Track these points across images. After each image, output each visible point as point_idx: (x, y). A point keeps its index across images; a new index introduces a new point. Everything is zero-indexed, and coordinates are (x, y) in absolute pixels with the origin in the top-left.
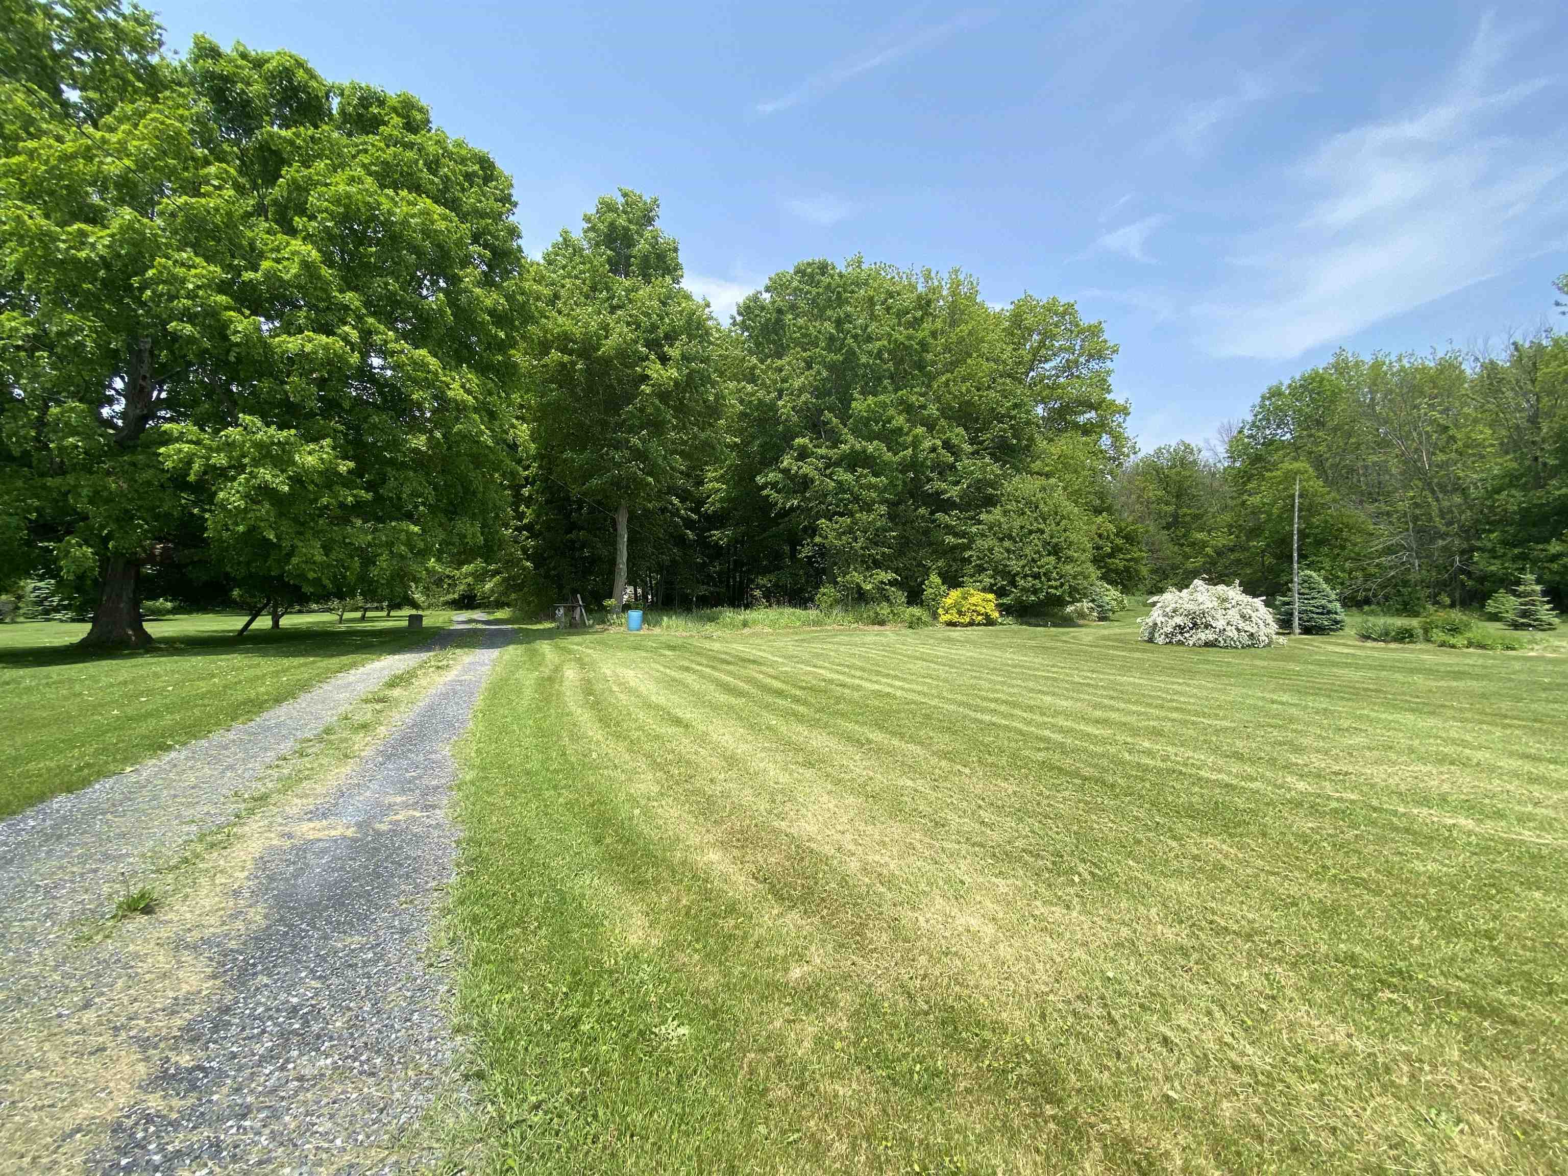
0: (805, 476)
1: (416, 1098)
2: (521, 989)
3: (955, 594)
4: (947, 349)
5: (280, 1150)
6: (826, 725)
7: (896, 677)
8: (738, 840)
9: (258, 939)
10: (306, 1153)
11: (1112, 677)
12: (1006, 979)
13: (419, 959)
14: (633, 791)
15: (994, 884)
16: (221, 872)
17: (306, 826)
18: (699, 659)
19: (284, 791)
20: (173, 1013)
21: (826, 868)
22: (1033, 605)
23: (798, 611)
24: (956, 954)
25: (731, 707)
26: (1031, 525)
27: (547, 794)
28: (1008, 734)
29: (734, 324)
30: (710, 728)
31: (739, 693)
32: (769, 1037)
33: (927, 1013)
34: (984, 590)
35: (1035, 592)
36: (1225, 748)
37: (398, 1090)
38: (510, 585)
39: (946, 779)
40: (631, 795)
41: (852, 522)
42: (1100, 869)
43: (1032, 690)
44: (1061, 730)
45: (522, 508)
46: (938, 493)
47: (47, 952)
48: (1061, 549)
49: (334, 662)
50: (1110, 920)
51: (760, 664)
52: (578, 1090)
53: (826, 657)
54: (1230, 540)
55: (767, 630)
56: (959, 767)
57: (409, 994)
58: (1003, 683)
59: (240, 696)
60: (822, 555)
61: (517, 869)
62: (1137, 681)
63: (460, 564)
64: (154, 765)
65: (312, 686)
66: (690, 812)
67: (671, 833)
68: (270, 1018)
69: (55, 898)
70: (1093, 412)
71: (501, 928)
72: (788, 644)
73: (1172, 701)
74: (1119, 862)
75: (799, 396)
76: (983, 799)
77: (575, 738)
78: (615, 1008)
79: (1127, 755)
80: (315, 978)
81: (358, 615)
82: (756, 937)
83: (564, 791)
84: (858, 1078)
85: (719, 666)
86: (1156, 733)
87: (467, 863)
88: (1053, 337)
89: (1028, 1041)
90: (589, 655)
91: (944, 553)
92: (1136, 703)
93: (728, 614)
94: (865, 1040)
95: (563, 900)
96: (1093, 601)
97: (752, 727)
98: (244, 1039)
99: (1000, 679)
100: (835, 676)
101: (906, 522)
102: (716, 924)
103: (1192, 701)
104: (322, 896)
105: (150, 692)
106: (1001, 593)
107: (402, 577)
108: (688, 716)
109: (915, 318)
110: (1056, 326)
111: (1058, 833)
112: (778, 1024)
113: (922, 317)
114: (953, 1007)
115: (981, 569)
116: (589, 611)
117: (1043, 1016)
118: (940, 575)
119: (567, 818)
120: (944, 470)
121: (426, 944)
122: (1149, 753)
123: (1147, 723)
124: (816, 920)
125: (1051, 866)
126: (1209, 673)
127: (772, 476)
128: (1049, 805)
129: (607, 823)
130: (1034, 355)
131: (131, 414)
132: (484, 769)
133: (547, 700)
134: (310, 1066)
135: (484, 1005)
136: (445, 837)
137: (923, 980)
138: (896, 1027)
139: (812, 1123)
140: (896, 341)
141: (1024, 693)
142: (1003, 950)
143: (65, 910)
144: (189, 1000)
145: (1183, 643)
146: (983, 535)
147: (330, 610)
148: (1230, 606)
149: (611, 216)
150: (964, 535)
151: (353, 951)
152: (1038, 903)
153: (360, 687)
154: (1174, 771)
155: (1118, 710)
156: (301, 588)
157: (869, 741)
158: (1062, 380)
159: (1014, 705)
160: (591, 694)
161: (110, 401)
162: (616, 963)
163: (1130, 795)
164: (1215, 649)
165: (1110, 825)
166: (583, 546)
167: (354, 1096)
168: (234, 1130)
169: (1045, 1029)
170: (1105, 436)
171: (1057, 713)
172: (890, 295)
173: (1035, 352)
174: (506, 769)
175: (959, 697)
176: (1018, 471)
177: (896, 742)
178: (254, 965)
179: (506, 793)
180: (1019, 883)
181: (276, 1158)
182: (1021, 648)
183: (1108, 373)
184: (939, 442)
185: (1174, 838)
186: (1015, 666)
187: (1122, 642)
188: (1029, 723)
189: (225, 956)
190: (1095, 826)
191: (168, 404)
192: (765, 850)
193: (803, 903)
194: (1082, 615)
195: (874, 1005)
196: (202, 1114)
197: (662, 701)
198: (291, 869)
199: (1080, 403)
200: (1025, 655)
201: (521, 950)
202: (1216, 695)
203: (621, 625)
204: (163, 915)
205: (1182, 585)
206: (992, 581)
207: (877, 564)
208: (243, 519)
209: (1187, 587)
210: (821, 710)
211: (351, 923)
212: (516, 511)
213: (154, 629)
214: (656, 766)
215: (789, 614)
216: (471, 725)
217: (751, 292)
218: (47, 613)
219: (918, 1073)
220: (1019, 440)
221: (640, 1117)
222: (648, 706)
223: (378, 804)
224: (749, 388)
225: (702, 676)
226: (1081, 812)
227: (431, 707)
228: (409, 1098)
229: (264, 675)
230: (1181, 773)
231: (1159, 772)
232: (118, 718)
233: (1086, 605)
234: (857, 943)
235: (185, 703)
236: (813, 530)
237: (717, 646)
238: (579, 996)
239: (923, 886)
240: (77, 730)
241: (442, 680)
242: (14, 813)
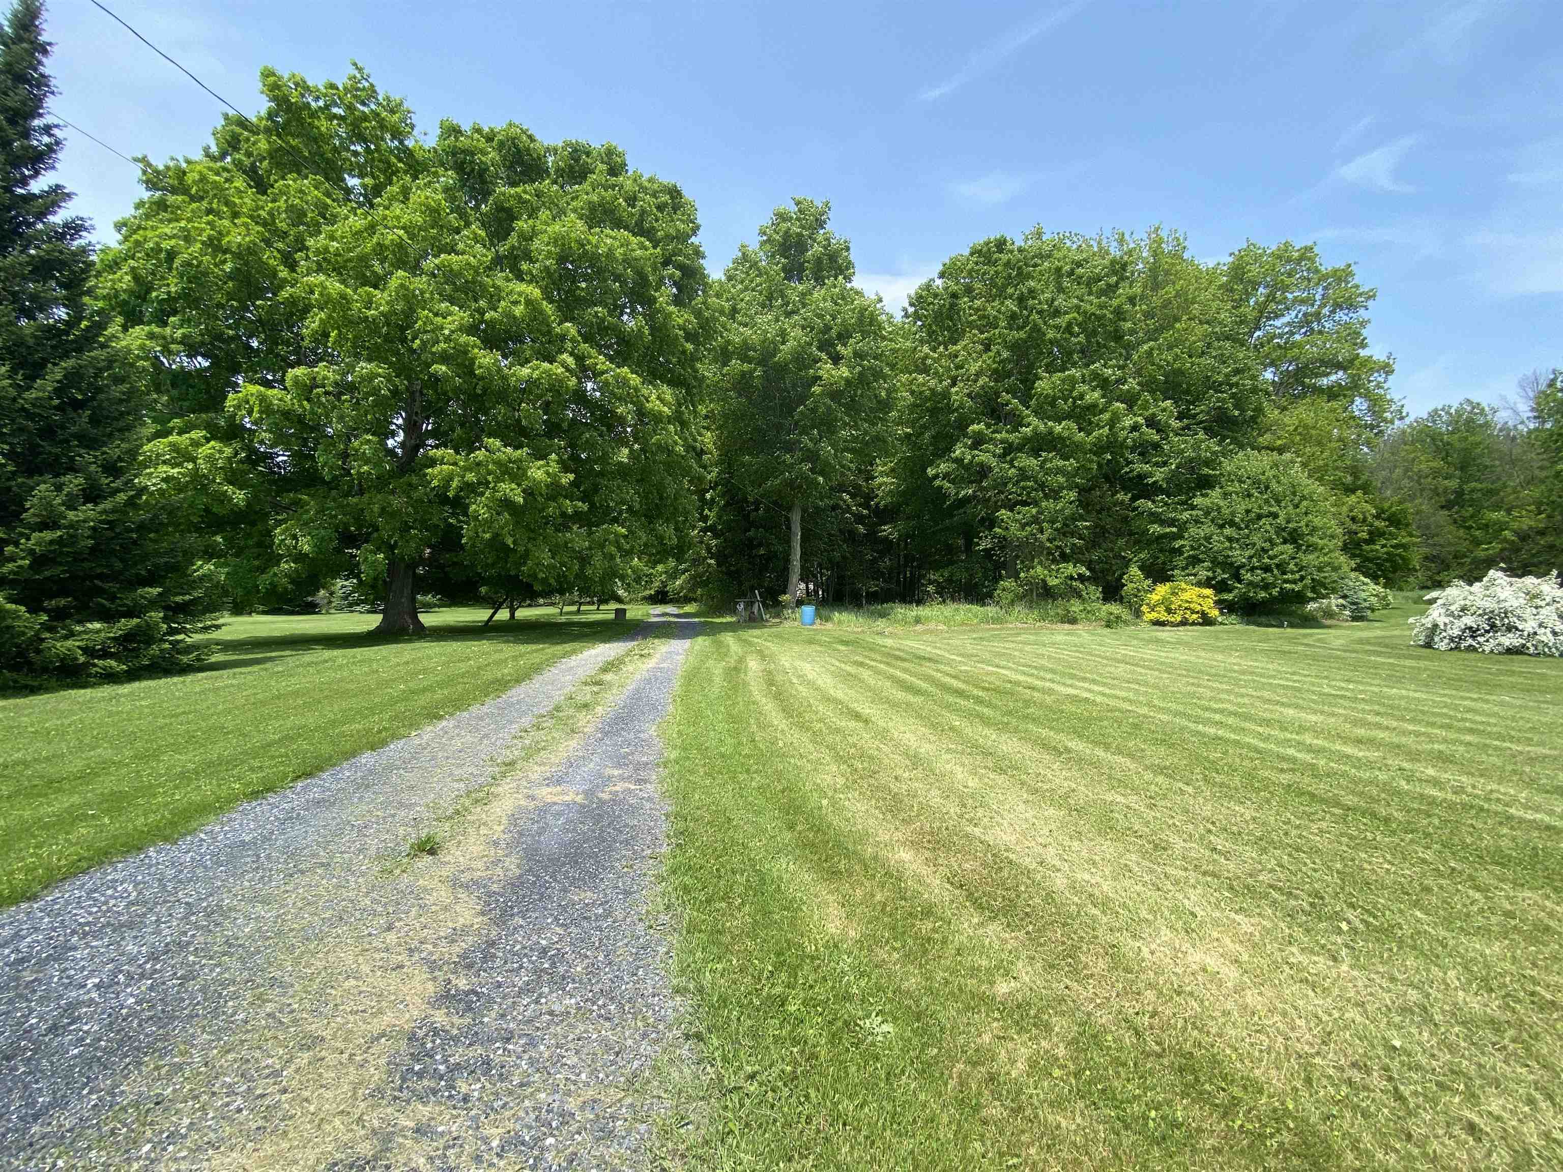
0: (981, 465)
1: (645, 1048)
2: (731, 961)
3: (1162, 590)
4: (1148, 315)
5: (537, 1075)
6: (1016, 730)
7: (1094, 681)
8: (929, 842)
9: (516, 884)
10: (557, 1082)
11: (1376, 689)
12: (1257, 1031)
13: (640, 920)
14: (819, 781)
15: (1234, 921)
16: (484, 824)
17: (545, 791)
18: (873, 655)
19: (526, 759)
20: (453, 941)
21: (1029, 882)
22: (1264, 602)
23: (975, 608)
24: (1191, 994)
25: (909, 704)
26: (1260, 507)
27: (741, 777)
28: (1238, 751)
29: (906, 316)
30: (890, 724)
31: (917, 692)
32: (977, 1050)
33: (1159, 1056)
34: (1199, 584)
35: (1266, 587)
36: (1544, 781)
37: (630, 1037)
38: (697, 582)
39: (1165, 796)
40: (818, 785)
41: (1038, 512)
42: (1375, 917)
43: (1269, 701)
44: (1310, 749)
45: (706, 512)
46: (1141, 477)
47: (360, 880)
48: (1302, 536)
49: (559, 649)
50: (1393, 979)
51: (936, 662)
52: (789, 1068)
53: (1010, 657)
54: (1540, 521)
55: (941, 627)
56: (1180, 785)
57: (634, 951)
58: (1228, 692)
59: (488, 676)
60: (1002, 548)
61: (719, 846)
62: (1411, 694)
63: (656, 563)
64: (432, 731)
65: (543, 669)
66: (876, 808)
67: (860, 827)
68: (526, 955)
69: (365, 836)
70: (1341, 373)
71: (708, 901)
72: (965, 641)
73: (1463, 720)
74: (1401, 911)
75: (976, 381)
76: (1213, 823)
77: (762, 726)
78: (818, 994)
79: (1403, 783)
80: (559, 925)
81: (574, 608)
82: (957, 944)
83: (755, 775)
84: (1082, 1113)
85: (894, 662)
86: (1443, 759)
87: (675, 836)
88: (1285, 288)
89: (1291, 1107)
90: (768, 648)
91: (1149, 543)
92: (1413, 721)
93: (900, 611)
94: (1088, 1073)
95: (763, 881)
96: (1344, 597)
97: (934, 726)
98: (507, 971)
99: (1224, 687)
100: (1021, 678)
101: (1102, 509)
102: (913, 925)
103: (1493, 720)
104: (560, 853)
105: (425, 671)
106: (1221, 587)
107: (612, 574)
108: (868, 711)
109: (1109, 285)
110: (1290, 275)
111: (1315, 870)
112: (987, 1038)
113: (1117, 283)
114: (1191, 1054)
115: (1195, 561)
116: (766, 606)
117: (1308, 1081)
118: (1141, 568)
119: (761, 801)
120: (1145, 450)
121: (645, 907)
122: (1435, 782)
123: (1429, 747)
124: (1021, 934)
125: (1308, 908)
126: (1513, 687)
127: (943, 467)
128: (1300, 836)
129: (798, 810)
130: (1261, 312)
131: (408, 444)
132: (684, 749)
133: (735, 688)
134: (558, 1003)
135: (699, 970)
136: (656, 810)
137: (1151, 1017)
138: (1124, 1064)
139: (1032, 1151)
140: (1085, 312)
141: (1257, 704)
142: (1251, 998)
143: (373, 844)
144: (465, 931)
145: (1475, 650)
146: (1197, 522)
147: (552, 604)
148: (1543, 603)
149: (784, 226)
150: (1172, 522)
151: (587, 905)
152: (1294, 950)
153: (580, 671)
154: (1472, 807)
155: (1387, 728)
156: (532, 586)
157: (1068, 750)
158: (1297, 337)
159: (1247, 717)
160: (773, 685)
161: (393, 434)
162: (817, 950)
163: (1412, 832)
164: (1520, 657)
165: (1386, 866)
166: (760, 545)
167: (594, 1036)
168: (500, 1052)
169: (1311, 1095)
170: (1358, 401)
171: (1302, 729)
172: (1079, 264)
173: (1261, 309)
174: (703, 750)
175: (1173, 706)
176: (1242, 447)
177: (1100, 753)
178: (512, 907)
179: (706, 773)
180: (1269, 925)
181: (534, 1082)
182: (1249, 652)
183: (1363, 324)
184: (1140, 420)
185: (1477, 888)
186: (1243, 673)
187: (1388, 647)
188: (1266, 739)
189: (490, 897)
190: (1366, 866)
191: (434, 434)
192: (959, 856)
193: (1005, 916)
194: (1329, 614)
195: (1095, 1036)
196: (476, 1033)
197: (840, 695)
198: (535, 826)
199: (1324, 363)
200: (1256, 660)
201: (728, 924)
202: (1526, 715)
203: (795, 620)
204: (442, 856)
205: (1472, 578)
206: (1210, 574)
207: (1065, 558)
208: (489, 528)
209: (1479, 579)
210: (1010, 713)
211: (583, 880)
212: (701, 514)
213: (427, 619)
214: (839, 759)
215: (965, 611)
216: (671, 708)
217: (924, 281)
218: (351, 606)
219: (1153, 1120)
220: (1243, 411)
221: (851, 1108)
222: (828, 699)
223: (600, 776)
224: (921, 378)
225: (878, 672)
226: (1345, 849)
227: (637, 690)
228: (639, 1047)
229: (507, 659)
230: (1482, 809)
231: (1451, 806)
232: (404, 691)
233: (1334, 602)
234: (1070, 965)
235: (450, 681)
236: (990, 522)
237: (889, 642)
238: (784, 976)
239: (1144, 914)
240: (376, 700)
241: (645, 667)
242: (335, 765)
